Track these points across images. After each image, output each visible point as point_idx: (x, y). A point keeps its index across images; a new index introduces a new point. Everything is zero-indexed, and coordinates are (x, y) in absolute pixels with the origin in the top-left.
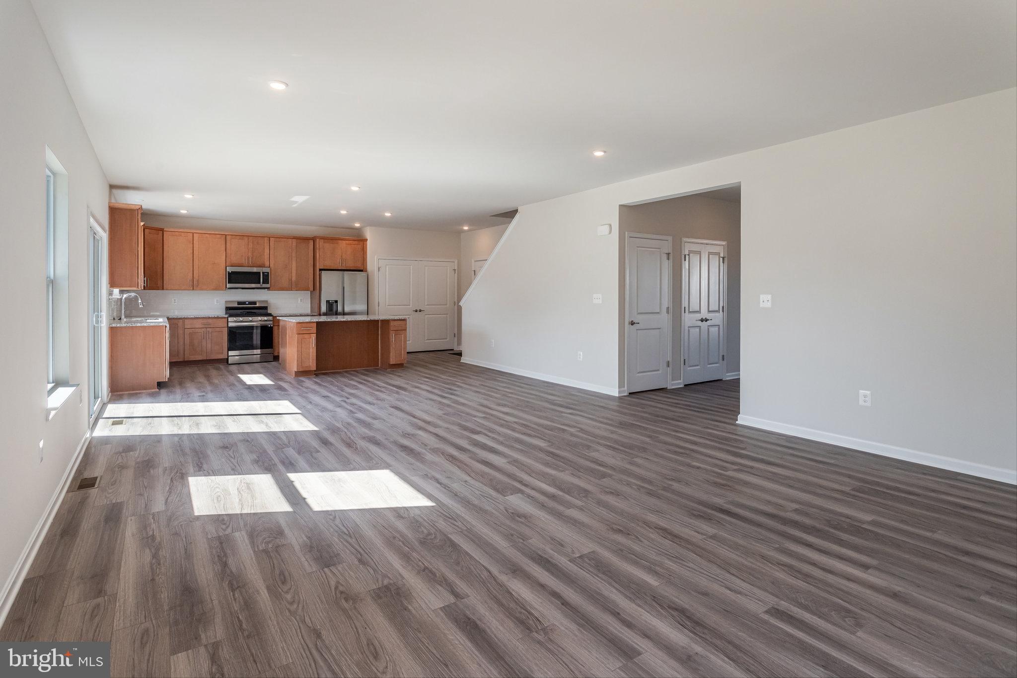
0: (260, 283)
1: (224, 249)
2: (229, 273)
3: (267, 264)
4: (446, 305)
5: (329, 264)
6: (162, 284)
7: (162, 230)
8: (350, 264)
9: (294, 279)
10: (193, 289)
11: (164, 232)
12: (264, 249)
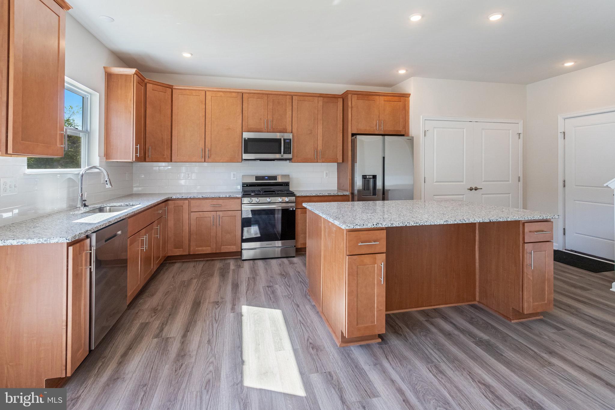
0: (281, 153)
1: (239, 110)
2: (245, 140)
3: (289, 128)
4: (508, 181)
5: (363, 127)
6: (169, 155)
7: (171, 87)
8: (389, 128)
9: (320, 148)
10: (205, 161)
11: (173, 90)
12: (286, 110)
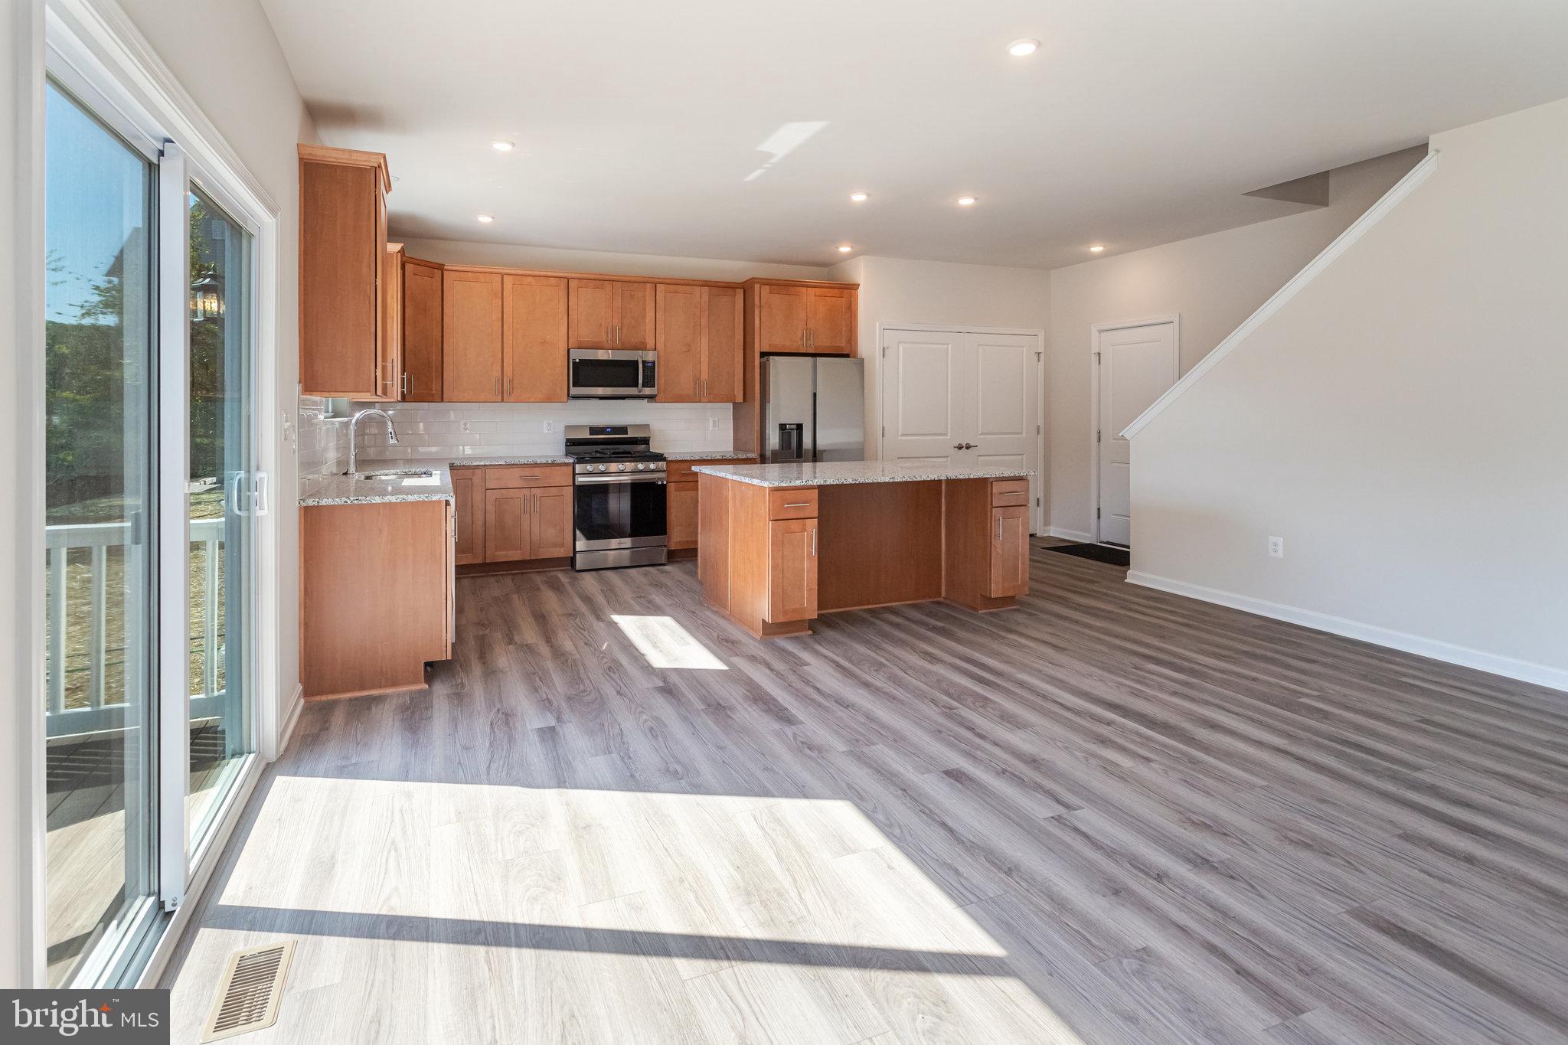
0: (636, 385)
1: (563, 308)
2: (574, 363)
3: (650, 343)
4: (1021, 433)
5: (779, 341)
6: (439, 388)
7: (440, 267)
8: (824, 342)
9: (704, 376)
10: (502, 401)
11: (445, 273)
12: (645, 309)
